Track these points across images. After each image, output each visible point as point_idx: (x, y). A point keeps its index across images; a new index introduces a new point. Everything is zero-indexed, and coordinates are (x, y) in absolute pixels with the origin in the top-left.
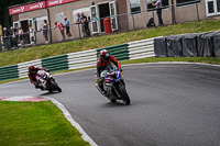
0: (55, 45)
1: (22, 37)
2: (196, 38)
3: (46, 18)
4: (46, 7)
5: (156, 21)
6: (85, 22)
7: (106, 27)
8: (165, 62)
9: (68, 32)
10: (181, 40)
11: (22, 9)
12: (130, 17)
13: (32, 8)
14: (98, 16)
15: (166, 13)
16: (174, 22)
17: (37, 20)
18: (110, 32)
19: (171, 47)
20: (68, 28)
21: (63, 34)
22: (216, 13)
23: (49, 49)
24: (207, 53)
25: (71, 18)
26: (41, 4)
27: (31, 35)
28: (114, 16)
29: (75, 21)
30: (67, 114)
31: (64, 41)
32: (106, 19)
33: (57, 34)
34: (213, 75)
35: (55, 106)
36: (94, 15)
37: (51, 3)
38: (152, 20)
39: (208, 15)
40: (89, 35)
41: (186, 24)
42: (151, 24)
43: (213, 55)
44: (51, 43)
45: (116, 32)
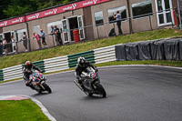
0: (33, 53)
1: (6, 46)
2: (150, 44)
3: (25, 30)
4: (25, 21)
5: (117, 31)
6: (57, 33)
7: (75, 37)
8: (124, 65)
9: (44, 41)
10: (137, 46)
11: (6, 23)
12: (95, 28)
13: (13, 22)
14: (68, 28)
15: (125, 24)
16: (132, 31)
17: (18, 32)
18: (79, 41)
19: (129, 53)
20: (44, 39)
21: (39, 43)
22: (166, 23)
23: (28, 56)
24: (159, 56)
25: (46, 30)
26: (21, 19)
27: (14, 45)
28: (81, 28)
29: (49, 32)
30: (44, 110)
31: (41, 49)
32: (75, 30)
33: (35, 43)
34: (164, 75)
35: (35, 104)
36: (65, 27)
37: (29, 18)
38: (113, 30)
39: (159, 25)
40: (61, 43)
41: (141, 33)
42: (112, 33)
43: (164, 58)
44: (30, 51)
45: (84, 41)
